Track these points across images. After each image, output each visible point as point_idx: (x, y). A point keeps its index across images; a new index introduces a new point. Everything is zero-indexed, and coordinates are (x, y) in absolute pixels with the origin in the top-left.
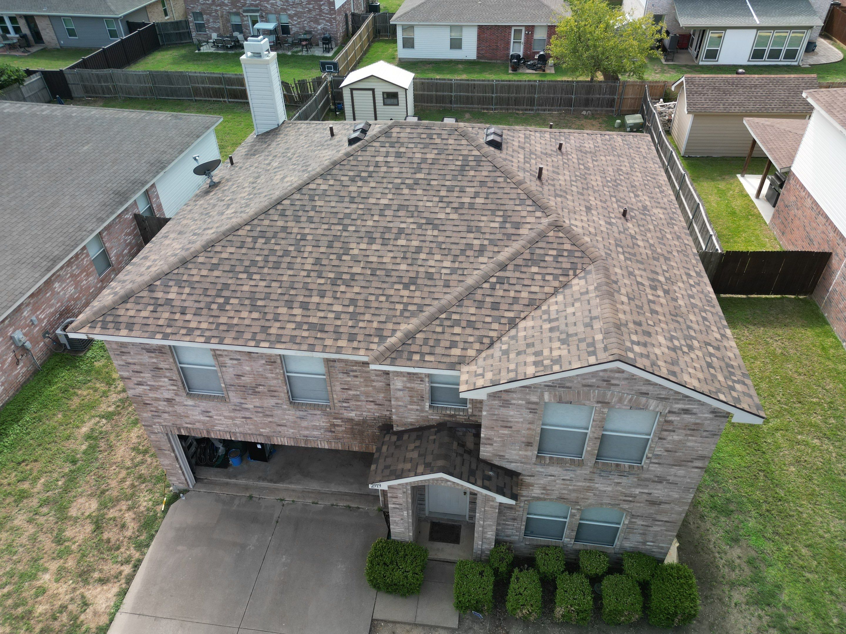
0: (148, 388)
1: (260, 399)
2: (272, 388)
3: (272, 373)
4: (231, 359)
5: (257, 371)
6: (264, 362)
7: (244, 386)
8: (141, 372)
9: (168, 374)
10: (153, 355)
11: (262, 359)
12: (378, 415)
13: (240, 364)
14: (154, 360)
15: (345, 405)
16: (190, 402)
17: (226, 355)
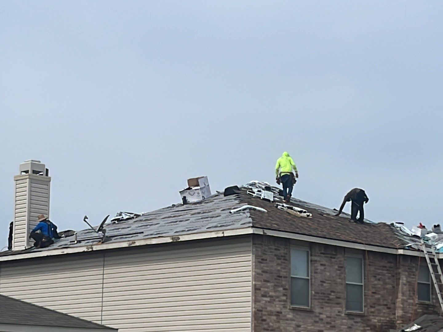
0: (268, 299)
1: (330, 307)
2: (339, 295)
3: (340, 279)
4: (322, 265)
5: (333, 277)
6: (336, 267)
7: (324, 294)
8: (268, 281)
9: (284, 283)
10: (279, 261)
11: (337, 264)
12: (388, 319)
13: (324, 270)
14: (279, 268)
15: (373, 310)
16: (290, 316)
17: (319, 261)
